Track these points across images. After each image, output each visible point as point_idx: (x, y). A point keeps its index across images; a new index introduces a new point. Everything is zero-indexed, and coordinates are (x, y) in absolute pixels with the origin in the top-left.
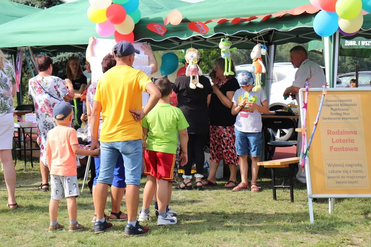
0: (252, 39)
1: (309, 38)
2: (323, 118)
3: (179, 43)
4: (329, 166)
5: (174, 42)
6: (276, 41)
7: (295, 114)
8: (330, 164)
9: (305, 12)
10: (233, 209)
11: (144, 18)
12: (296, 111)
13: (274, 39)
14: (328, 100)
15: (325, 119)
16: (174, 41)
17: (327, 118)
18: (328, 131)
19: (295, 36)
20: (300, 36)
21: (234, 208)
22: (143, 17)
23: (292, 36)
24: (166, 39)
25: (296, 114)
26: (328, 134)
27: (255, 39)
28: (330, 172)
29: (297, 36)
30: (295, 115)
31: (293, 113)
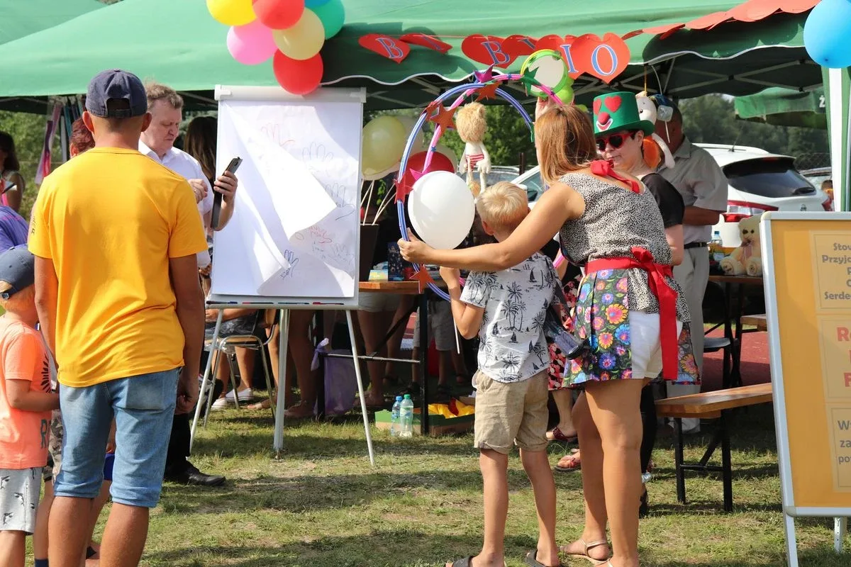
0: (620, 84)
1: (763, 83)
2: (826, 293)
3: (438, 90)
4: (842, 429)
5: (427, 88)
6: (678, 89)
7: (726, 269)
8: (844, 422)
9: (779, 10)
10: (574, 529)
11: (354, 24)
12: (728, 264)
13: (672, 85)
14: (839, 246)
15: (832, 297)
16: (429, 86)
17: (836, 295)
18: (839, 330)
19: (725, 78)
20: (738, 78)
21: (576, 527)
22: (348, 21)
23: (717, 78)
24: (409, 81)
25: (728, 270)
26: (840, 339)
27: (626, 83)
28: (845, 444)
29: (731, 78)
30: (724, 272)
31: (721, 269)
